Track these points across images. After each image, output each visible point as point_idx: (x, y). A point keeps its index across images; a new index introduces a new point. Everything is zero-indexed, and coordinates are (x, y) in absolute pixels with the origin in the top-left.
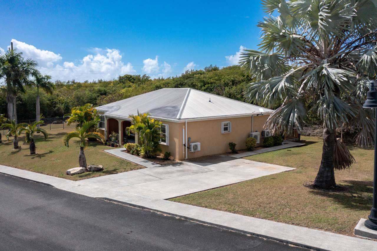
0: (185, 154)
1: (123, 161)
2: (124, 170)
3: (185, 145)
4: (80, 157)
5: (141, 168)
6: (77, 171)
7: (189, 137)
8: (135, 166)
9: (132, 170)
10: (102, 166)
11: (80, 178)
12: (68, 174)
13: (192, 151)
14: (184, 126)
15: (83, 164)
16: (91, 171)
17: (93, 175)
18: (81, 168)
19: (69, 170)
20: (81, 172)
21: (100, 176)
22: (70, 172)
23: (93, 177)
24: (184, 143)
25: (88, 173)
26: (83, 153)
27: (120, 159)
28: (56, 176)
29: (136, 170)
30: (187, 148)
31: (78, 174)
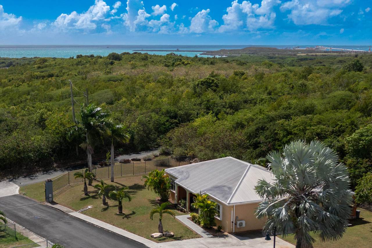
0: (233, 228)
1: (187, 230)
2: (187, 238)
3: (233, 222)
4: (159, 226)
5: (199, 237)
6: (158, 236)
7: (236, 216)
8: (195, 235)
9: (192, 238)
10: (173, 233)
11: (160, 242)
12: (152, 237)
13: (238, 227)
14: (232, 209)
15: (161, 231)
16: (166, 236)
17: (167, 240)
18: (160, 234)
19: (153, 234)
20: (160, 236)
21: (172, 241)
22: (153, 236)
23: (168, 241)
24: (232, 221)
25: (164, 237)
26: (161, 223)
27: (186, 227)
28: (145, 238)
29: (195, 239)
30: (235, 224)
31: (159, 238)
